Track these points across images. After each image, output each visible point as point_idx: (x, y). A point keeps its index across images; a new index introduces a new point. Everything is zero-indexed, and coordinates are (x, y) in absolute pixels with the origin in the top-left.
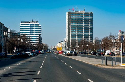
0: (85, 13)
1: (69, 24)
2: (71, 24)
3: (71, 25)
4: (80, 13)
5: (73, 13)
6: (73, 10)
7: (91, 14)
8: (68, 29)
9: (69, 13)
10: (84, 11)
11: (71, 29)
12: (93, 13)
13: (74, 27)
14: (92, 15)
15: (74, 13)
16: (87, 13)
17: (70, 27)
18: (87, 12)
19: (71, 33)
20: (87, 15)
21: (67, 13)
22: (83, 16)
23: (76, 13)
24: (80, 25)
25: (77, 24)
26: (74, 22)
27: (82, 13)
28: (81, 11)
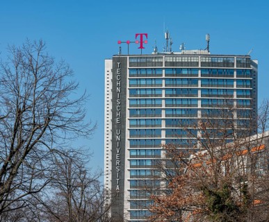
0: (209, 64)
1: (118, 127)
2: (128, 123)
3: (128, 133)
4: (182, 63)
5: (138, 64)
6: (141, 47)
8: (113, 156)
9: (119, 63)
10: (206, 52)
11: (127, 154)
12: (255, 65)
14: (253, 74)
15: (145, 64)
16: (218, 64)
18: (218, 56)
19: (127, 176)
20: (219, 73)
21: (109, 64)
22: (195, 82)
23: (155, 64)
25: (163, 123)
26: (145, 113)
27: (191, 64)
28: (186, 52)
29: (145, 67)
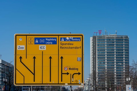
0: (117, 38)
1: (94, 54)
2: (97, 53)
3: (97, 55)
4: (110, 38)
5: (99, 38)
6: (100, 34)
7: (127, 39)
8: (93, 61)
9: (94, 38)
10: (116, 35)
11: (97, 61)
12: (129, 38)
13: (101, 57)
15: (101, 38)
16: (120, 38)
17: (96, 57)
18: (120, 36)
19: (97, 66)
20: (120, 40)
21: (91, 38)
22: (114, 42)
23: (104, 38)
24: (110, 55)
25: (106, 53)
26: (101, 50)
27: (113, 38)
28: (111, 35)
29: (101, 39)
